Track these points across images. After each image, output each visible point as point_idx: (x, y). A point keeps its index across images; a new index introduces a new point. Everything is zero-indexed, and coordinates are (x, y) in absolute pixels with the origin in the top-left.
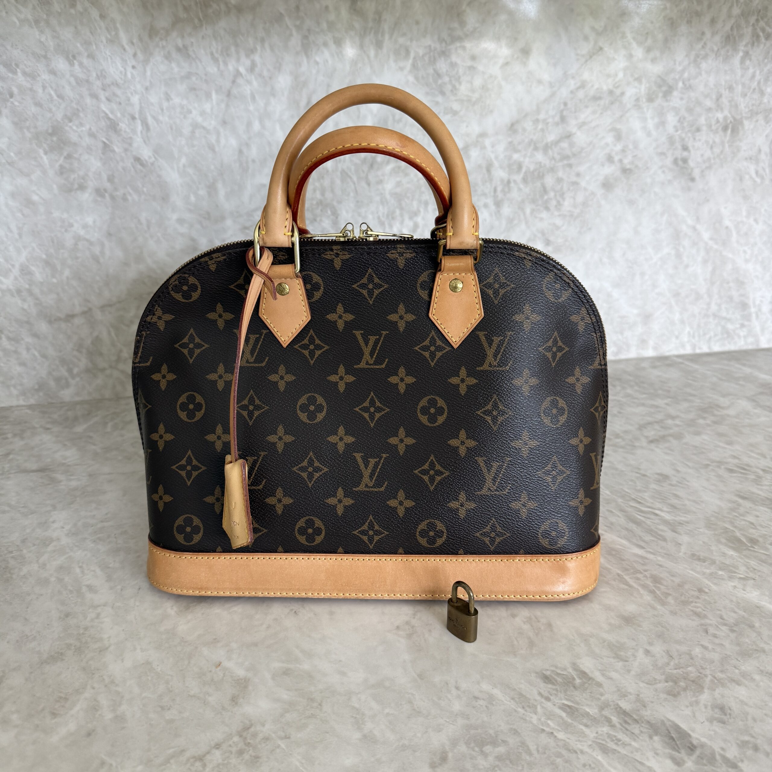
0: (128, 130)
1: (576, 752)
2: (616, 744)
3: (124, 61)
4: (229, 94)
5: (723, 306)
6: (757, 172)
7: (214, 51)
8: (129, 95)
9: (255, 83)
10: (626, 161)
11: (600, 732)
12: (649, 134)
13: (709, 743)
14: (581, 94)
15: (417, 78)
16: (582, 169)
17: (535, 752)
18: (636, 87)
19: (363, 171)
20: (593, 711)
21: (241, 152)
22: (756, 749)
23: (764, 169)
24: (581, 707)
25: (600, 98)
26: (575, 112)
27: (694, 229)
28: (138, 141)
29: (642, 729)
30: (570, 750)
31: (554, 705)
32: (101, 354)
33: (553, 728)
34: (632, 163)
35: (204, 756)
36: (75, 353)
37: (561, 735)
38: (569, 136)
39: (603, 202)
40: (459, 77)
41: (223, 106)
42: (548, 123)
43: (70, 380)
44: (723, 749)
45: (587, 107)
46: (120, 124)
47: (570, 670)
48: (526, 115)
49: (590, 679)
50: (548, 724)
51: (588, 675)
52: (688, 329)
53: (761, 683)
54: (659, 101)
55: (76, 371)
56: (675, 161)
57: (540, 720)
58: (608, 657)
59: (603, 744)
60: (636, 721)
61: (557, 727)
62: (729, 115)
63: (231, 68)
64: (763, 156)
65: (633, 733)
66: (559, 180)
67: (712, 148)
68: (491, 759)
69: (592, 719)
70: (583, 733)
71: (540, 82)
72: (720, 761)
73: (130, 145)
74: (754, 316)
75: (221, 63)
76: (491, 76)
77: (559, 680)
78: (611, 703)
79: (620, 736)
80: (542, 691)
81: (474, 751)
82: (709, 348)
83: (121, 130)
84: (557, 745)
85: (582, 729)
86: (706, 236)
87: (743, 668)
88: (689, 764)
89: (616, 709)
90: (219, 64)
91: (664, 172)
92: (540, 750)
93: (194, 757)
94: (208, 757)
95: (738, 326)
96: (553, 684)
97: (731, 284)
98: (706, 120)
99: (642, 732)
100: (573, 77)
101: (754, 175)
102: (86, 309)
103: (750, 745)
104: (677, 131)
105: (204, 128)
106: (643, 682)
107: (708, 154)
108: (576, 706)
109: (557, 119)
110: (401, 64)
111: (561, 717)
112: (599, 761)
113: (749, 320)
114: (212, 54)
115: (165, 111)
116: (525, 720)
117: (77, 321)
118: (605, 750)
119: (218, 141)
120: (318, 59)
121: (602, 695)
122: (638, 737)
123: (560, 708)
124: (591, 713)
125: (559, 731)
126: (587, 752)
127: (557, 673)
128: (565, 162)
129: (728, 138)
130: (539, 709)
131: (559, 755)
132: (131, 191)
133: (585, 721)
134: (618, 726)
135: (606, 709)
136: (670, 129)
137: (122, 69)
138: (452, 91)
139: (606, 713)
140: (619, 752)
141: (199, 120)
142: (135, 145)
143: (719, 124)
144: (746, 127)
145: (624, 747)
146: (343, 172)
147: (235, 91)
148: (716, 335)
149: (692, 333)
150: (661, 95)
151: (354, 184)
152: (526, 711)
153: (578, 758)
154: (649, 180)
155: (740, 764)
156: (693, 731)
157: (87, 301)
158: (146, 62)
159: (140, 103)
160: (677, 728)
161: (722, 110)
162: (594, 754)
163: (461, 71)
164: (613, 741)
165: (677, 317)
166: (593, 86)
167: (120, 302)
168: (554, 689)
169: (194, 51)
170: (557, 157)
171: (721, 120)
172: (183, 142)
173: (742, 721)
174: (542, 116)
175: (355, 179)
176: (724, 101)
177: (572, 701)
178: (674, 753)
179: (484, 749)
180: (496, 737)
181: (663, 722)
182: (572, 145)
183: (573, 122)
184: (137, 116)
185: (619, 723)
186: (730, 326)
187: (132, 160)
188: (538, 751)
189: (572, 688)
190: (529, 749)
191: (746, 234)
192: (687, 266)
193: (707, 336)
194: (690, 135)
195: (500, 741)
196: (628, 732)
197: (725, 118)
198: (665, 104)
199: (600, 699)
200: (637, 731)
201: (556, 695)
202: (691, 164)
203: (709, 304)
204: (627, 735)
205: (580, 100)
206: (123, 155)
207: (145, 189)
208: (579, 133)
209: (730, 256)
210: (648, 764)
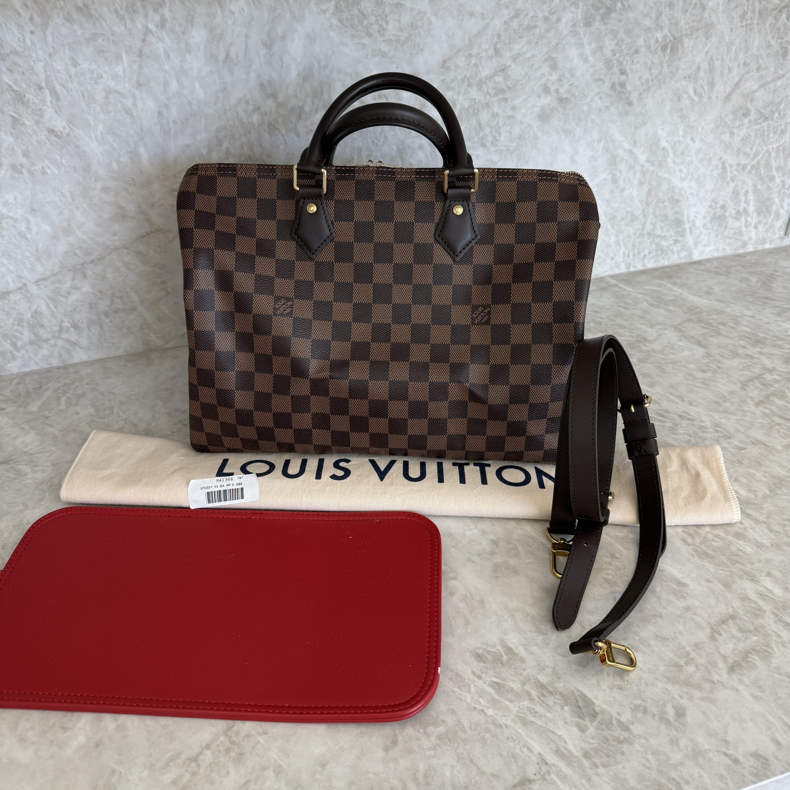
0: (36, 101)
1: (502, 727)
2: (534, 716)
3: (20, 26)
4: (140, 54)
5: (658, 226)
6: (695, 91)
7: (119, 8)
8: (32, 63)
9: (167, 40)
10: (562, 90)
11: (521, 706)
12: (586, 61)
13: (608, 709)
14: (515, 24)
15: (341, 21)
16: (517, 102)
17: (468, 730)
18: (573, 12)
19: (292, 123)
20: (516, 686)
21: (160, 113)
22: (645, 711)
23: (702, 87)
24: (507, 683)
25: (535, 27)
26: (510, 43)
27: (631, 152)
28: (49, 112)
29: (555, 700)
30: (496, 726)
31: (485, 683)
32: (42, 326)
33: (484, 706)
34: (569, 92)
35: (198, 757)
36: (16, 327)
37: (490, 712)
38: (504, 69)
39: (539, 134)
40: (386, 16)
41: (136, 67)
42: (482, 57)
43: (16, 353)
44: (619, 714)
45: (521, 37)
46: (26, 95)
47: (499, 647)
48: (459, 51)
49: (515, 654)
50: (480, 702)
51: (513, 651)
52: (623, 249)
53: (656, 649)
54: (597, 24)
55: (19, 344)
56: (613, 87)
57: (473, 698)
58: (531, 632)
59: (522, 717)
60: (551, 693)
61: (486, 704)
62: (669, 34)
63: (139, 25)
64: (702, 74)
65: (548, 705)
66: (495, 115)
67: (650, 69)
68: (433, 738)
69: (515, 695)
70: (508, 708)
71: (471, 14)
72: (616, 725)
73: (41, 116)
74: (688, 231)
75: (128, 21)
76: (420, 12)
77: (489, 657)
78: (532, 678)
79: (538, 708)
80: (475, 670)
81: (419, 732)
82: (644, 265)
83: (28, 102)
84: (487, 721)
85: (507, 705)
86: (642, 158)
87: (642, 634)
88: (591, 730)
89: (535, 682)
90: (126, 23)
91: (601, 98)
92: (473, 727)
93: (189, 759)
94: (201, 757)
95: (672, 242)
96: (484, 662)
97: (667, 203)
98: (645, 41)
99: (555, 703)
100: (507, 7)
101: (692, 94)
102: (20, 285)
103: (642, 708)
104: (615, 55)
105: (118, 92)
106: (559, 654)
107: (647, 76)
108: (502, 682)
109: (491, 52)
110: (324, 7)
111: (490, 694)
112: (519, 733)
113: (683, 236)
114: (116, 11)
115: (73, 78)
116: (460, 699)
117: (14, 297)
118: (525, 723)
119: (135, 105)
120: (232, 8)
121: (524, 670)
122: (552, 709)
123: (490, 685)
124: (515, 688)
125: (489, 708)
126: (510, 726)
127: (488, 651)
128: (501, 96)
129: (667, 58)
130: (473, 689)
131: (488, 731)
132: (49, 165)
133: (510, 696)
134: (536, 699)
135: (527, 683)
136: (608, 53)
137: (20, 36)
138: (379, 31)
139: (527, 687)
140: (536, 724)
141: (112, 84)
142: (46, 116)
143: (658, 44)
144: (686, 45)
145: (540, 719)
146: (270, 124)
147: (146, 50)
148: (650, 253)
149: (627, 253)
150: (598, 18)
151: (283, 136)
152: (461, 690)
153: (503, 732)
154: (585, 108)
155: (631, 727)
156: (596, 698)
157: (20, 277)
158: (45, 26)
159: (45, 71)
160: (584, 697)
161: (662, 29)
162: (516, 727)
163: (387, 10)
164: (531, 713)
165: (613, 238)
166: (527, 14)
167: (54, 275)
168: (485, 667)
169: (96, 9)
170: (492, 92)
171: (660, 40)
172: (98, 109)
173: (637, 686)
174: (475, 51)
175: (283, 131)
176: (664, 19)
177: (499, 678)
178: (580, 721)
179: (427, 730)
180: (437, 717)
181: (573, 692)
182: (506, 78)
183: (507, 54)
184: (44, 85)
185: (537, 696)
186: (664, 243)
187: (47, 133)
188: (471, 728)
189: (500, 665)
190: (464, 727)
191: (683, 153)
192: (623, 190)
193: (642, 255)
194: (628, 58)
195: (440, 721)
196: (544, 705)
197: (665, 37)
198: (603, 28)
199: (522, 674)
200: (551, 703)
201: (486, 673)
202: (629, 88)
203: (644, 224)
204: (543, 707)
205: (515, 30)
206: (35, 127)
207: (64, 161)
208: (514, 66)
209: (666, 176)
210: (559, 733)
